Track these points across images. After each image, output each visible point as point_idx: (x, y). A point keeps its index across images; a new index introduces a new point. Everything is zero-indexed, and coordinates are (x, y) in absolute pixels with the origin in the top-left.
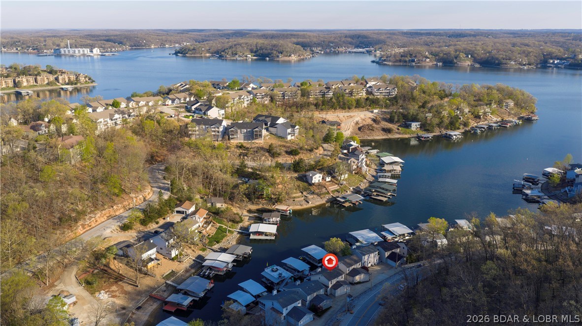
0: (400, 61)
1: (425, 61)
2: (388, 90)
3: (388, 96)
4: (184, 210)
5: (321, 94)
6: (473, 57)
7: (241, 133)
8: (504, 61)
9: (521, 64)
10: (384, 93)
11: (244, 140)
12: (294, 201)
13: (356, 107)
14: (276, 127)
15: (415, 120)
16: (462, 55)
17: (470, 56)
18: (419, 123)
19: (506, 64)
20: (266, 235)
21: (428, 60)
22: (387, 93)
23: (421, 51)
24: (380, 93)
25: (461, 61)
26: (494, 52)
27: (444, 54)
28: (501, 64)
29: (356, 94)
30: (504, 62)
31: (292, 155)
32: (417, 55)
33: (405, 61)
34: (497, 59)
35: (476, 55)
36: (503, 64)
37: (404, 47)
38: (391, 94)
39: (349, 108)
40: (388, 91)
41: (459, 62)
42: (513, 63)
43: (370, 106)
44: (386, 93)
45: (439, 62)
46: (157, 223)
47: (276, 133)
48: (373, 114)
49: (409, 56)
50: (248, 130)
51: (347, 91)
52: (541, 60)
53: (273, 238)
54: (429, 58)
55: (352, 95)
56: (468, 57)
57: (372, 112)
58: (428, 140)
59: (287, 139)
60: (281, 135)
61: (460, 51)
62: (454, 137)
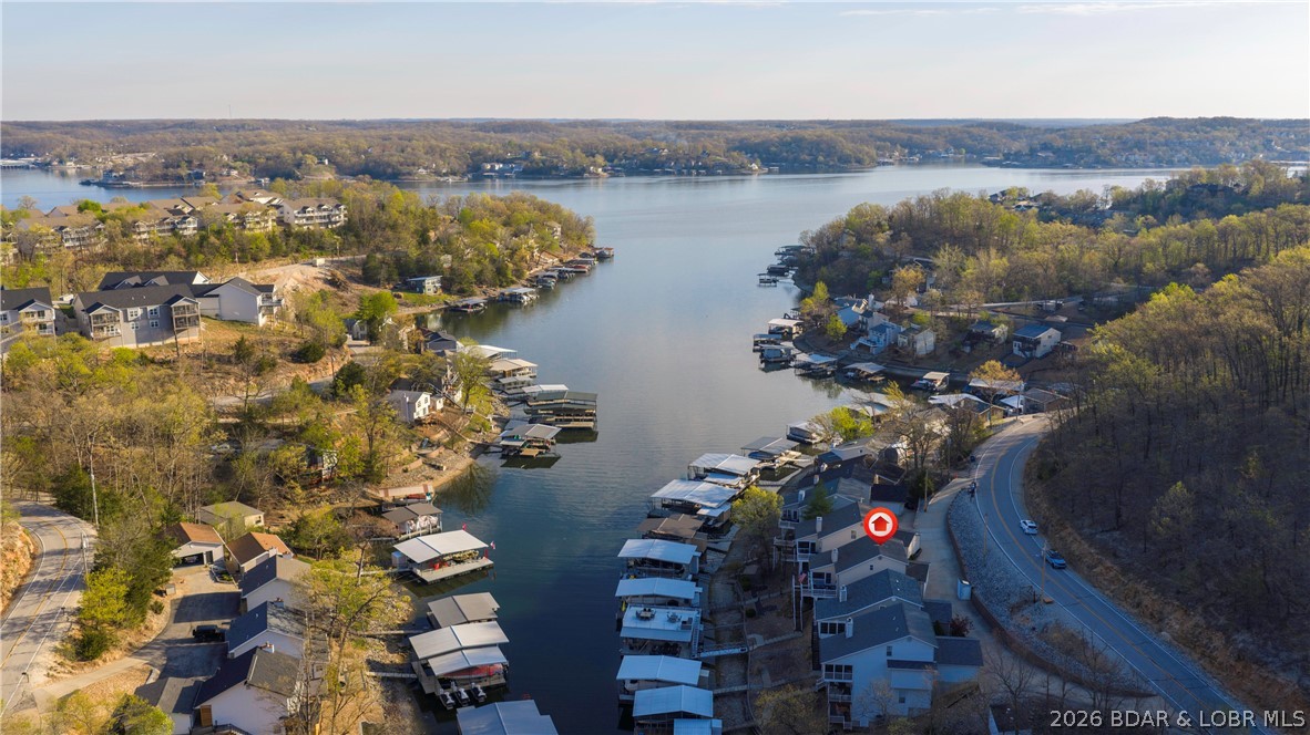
0: (165, 178)
1: (229, 175)
2: (325, 210)
3: (326, 224)
4: (203, 550)
5: (166, 227)
6: (334, 163)
7: (126, 320)
8: (405, 169)
9: (438, 173)
10: (316, 217)
11: (138, 341)
12: (406, 471)
13: (271, 256)
14: (217, 296)
15: (426, 270)
16: (311, 160)
17: (326, 162)
18: (439, 277)
19: (409, 174)
20: (458, 561)
21: (234, 173)
22: (324, 217)
23: (211, 152)
24: (308, 219)
25: (312, 173)
26: (375, 152)
27: (267, 159)
28: (399, 174)
29: (252, 225)
30: (405, 171)
31: (307, 362)
32: (205, 162)
33: (180, 178)
34: (389, 165)
35: (339, 159)
36: (404, 174)
37: (134, 152)
38: (333, 219)
39: (256, 260)
40: (325, 213)
41: (308, 174)
42: (422, 171)
43: (297, 251)
44: (321, 217)
45: (263, 177)
46: (158, 609)
47: (217, 312)
48: (317, 270)
49: (184, 164)
50: (149, 308)
51: (231, 217)
52: (468, 166)
53: (486, 562)
54: (235, 168)
55: (244, 228)
56: (323, 163)
57: (314, 265)
58: (478, 312)
59: (258, 324)
60: (237, 315)
61: (304, 152)
62: (525, 297)
